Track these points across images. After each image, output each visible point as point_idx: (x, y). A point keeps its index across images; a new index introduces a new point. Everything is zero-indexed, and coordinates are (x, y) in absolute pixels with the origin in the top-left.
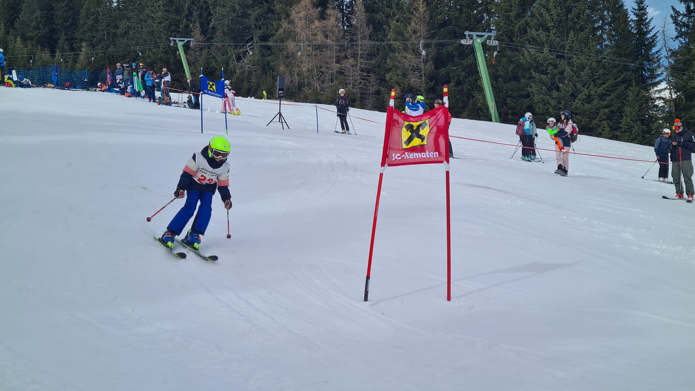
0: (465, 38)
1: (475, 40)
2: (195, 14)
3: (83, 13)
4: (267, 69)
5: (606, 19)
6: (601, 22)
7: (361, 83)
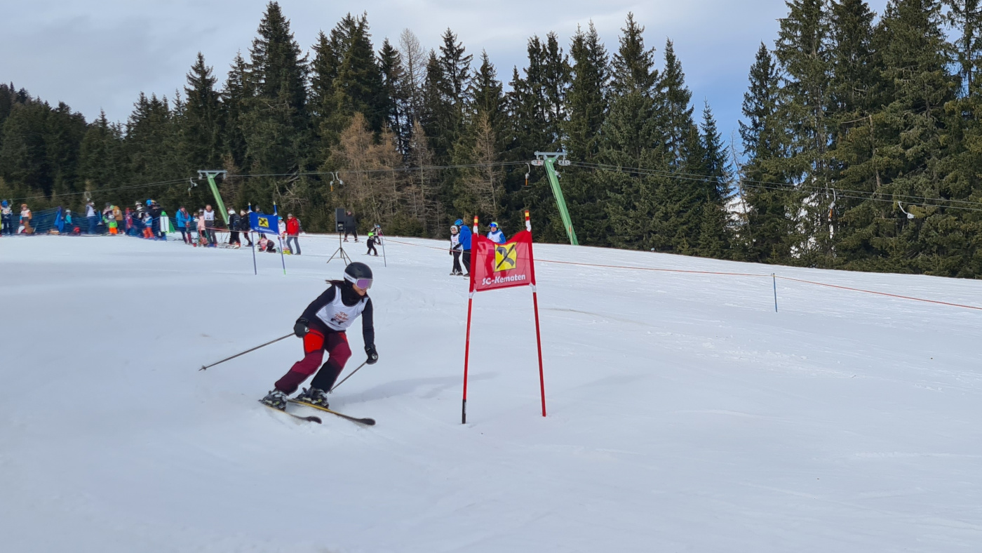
0: (536, 159)
1: (546, 160)
2: (226, 143)
3: (83, 145)
4: (318, 200)
5: (677, 135)
6: (672, 138)
7: (426, 211)
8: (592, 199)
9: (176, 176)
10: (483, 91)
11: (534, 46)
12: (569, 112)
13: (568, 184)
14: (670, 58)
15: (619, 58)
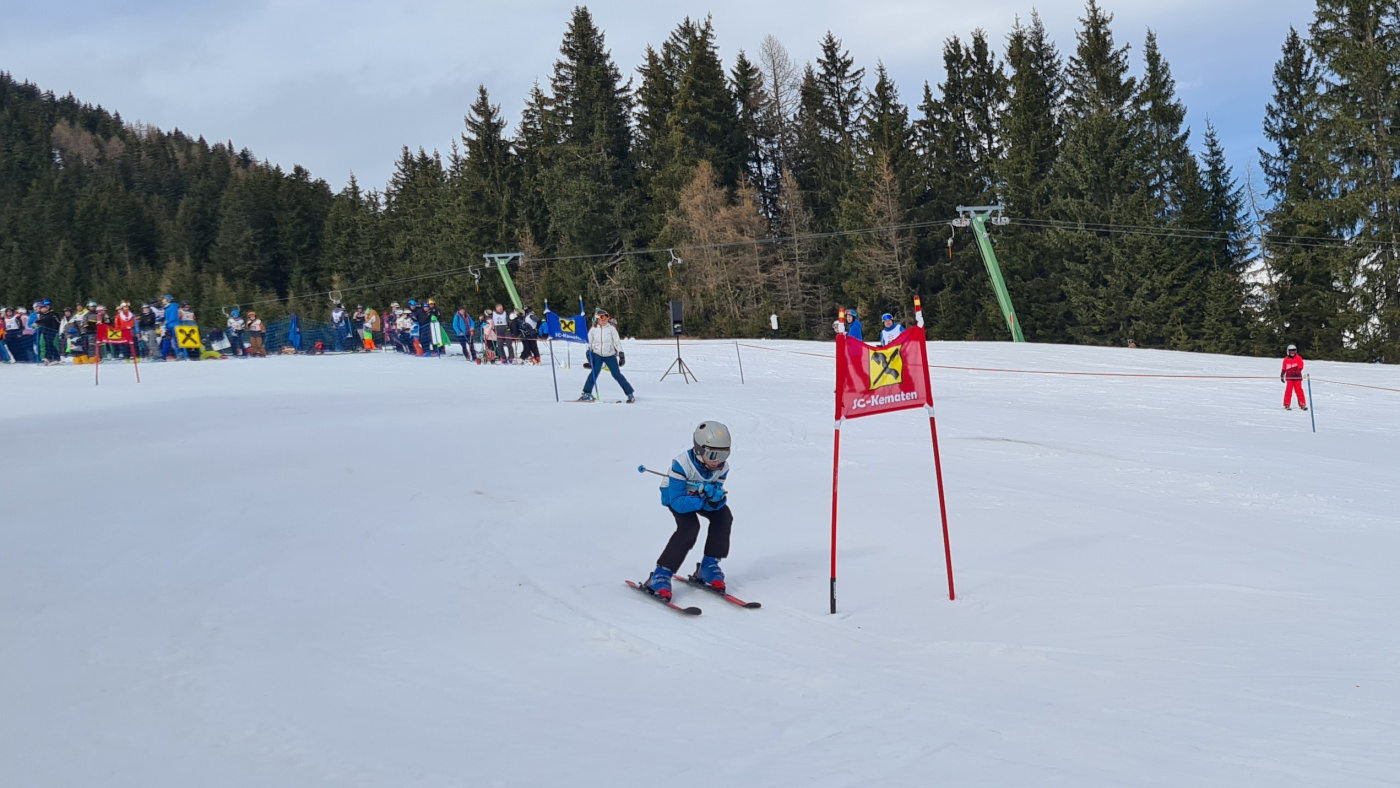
0: (959, 217)
1: (974, 219)
2: (521, 213)
3: (328, 225)
4: (651, 291)
5: (1166, 172)
6: (1158, 177)
7: (804, 300)
8: (1042, 273)
9: (455, 264)
10: (881, 121)
11: (952, 51)
12: (1007, 145)
13: (1007, 252)
14: (1153, 58)
15: (1077, 62)
